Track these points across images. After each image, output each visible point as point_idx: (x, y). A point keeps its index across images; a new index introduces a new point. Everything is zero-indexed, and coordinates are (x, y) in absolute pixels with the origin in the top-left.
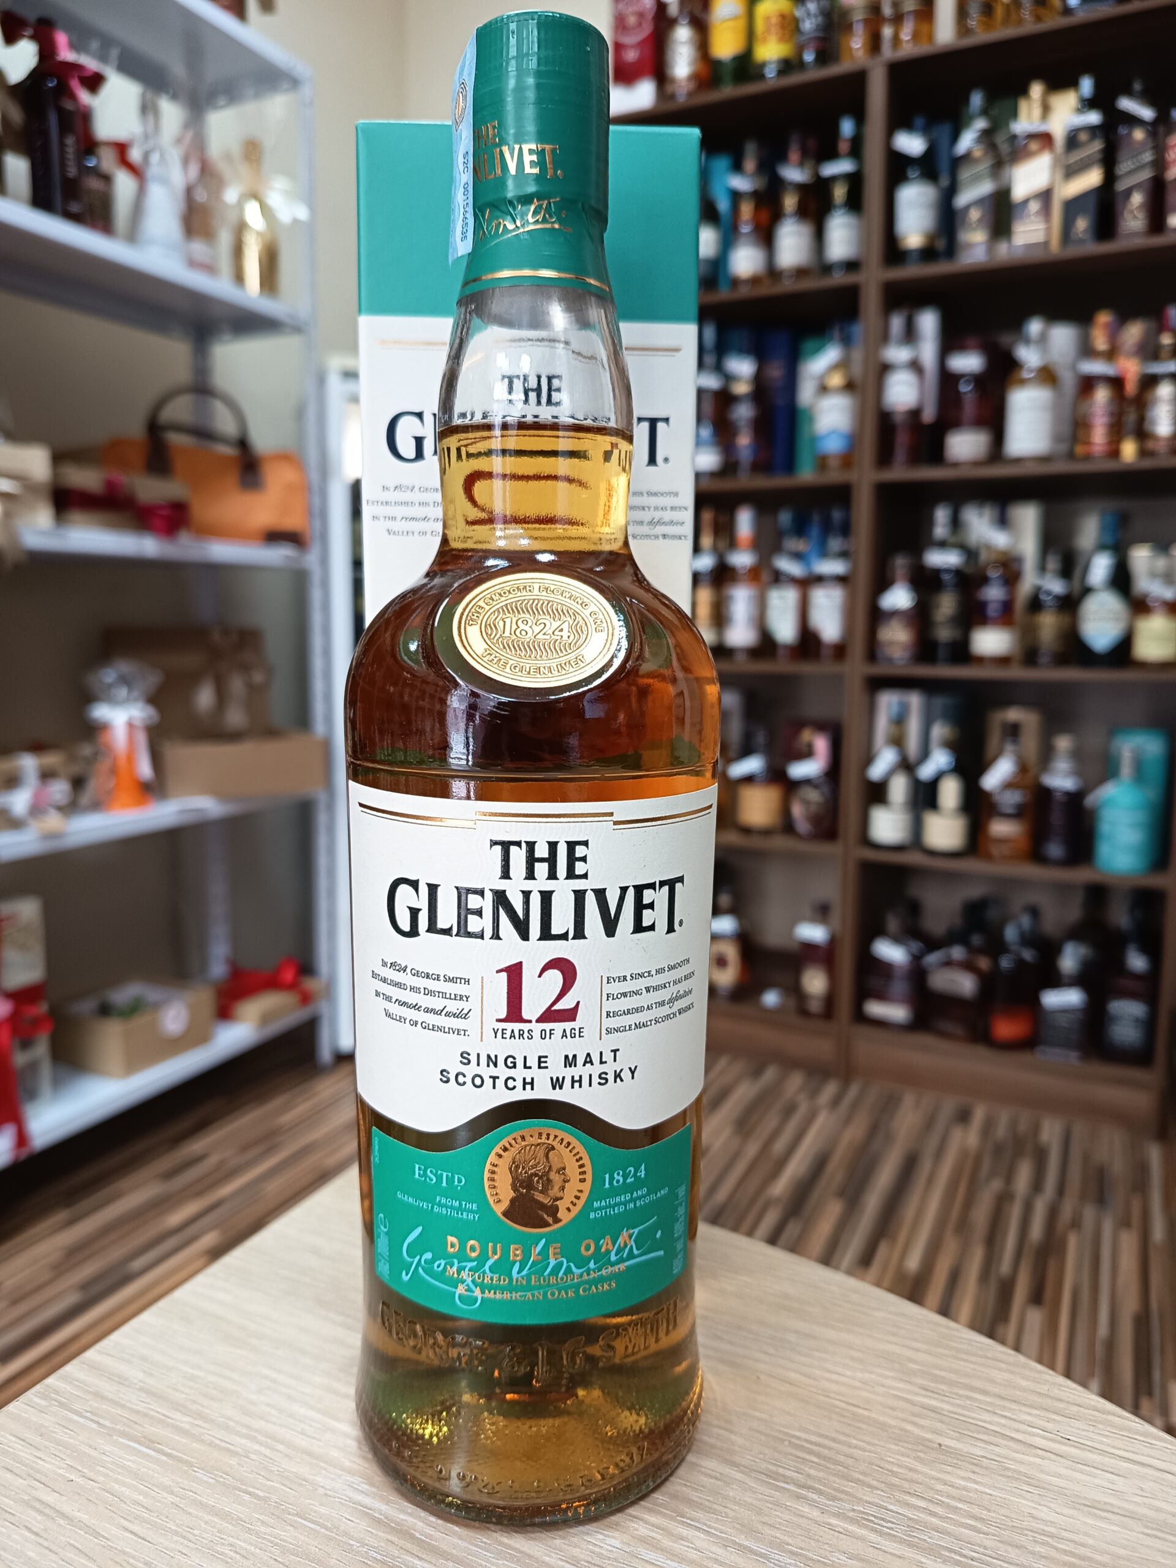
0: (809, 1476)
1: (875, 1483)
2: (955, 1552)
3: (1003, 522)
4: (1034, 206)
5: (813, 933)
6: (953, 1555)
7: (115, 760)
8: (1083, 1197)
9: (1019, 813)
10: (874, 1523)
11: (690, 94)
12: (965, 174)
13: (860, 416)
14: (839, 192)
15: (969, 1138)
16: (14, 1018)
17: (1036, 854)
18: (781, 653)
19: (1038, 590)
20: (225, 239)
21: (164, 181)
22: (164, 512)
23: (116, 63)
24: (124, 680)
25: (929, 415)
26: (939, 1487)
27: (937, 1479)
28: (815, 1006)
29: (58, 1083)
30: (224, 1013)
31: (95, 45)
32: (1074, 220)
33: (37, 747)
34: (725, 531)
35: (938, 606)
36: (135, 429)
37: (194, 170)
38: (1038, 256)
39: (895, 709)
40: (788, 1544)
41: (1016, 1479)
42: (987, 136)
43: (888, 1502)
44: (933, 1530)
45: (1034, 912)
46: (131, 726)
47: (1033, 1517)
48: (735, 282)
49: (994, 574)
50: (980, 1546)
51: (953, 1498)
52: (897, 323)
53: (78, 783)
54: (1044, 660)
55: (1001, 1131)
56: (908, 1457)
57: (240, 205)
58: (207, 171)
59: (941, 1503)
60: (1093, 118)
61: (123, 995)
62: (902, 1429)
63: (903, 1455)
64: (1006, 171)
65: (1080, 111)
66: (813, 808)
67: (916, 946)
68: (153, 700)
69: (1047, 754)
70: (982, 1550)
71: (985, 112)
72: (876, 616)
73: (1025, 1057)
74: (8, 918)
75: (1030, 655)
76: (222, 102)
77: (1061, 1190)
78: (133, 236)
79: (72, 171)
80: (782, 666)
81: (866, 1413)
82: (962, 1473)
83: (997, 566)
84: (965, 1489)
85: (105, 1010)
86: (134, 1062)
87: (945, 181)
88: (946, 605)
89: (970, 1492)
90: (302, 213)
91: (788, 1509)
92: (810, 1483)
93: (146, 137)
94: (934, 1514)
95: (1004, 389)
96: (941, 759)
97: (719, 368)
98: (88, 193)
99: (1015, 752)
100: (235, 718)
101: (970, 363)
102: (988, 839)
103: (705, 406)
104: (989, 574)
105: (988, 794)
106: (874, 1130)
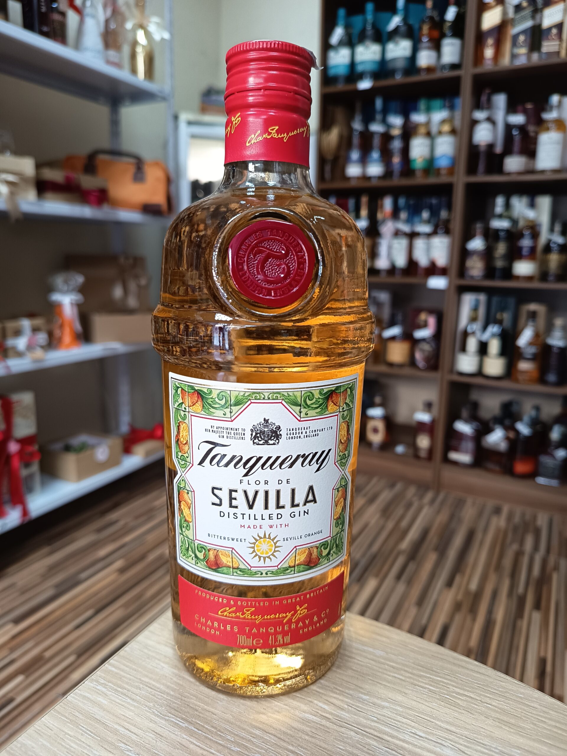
3: (532, 205)
4: (554, 31)
5: (424, 417)
8: (560, 554)
9: (534, 358)
13: (458, 149)
15: (501, 522)
16: (21, 453)
17: (542, 380)
19: (549, 241)
20: (126, 50)
21: (94, 16)
22: (95, 194)
28: (423, 454)
29: (44, 484)
30: (127, 450)
33: (30, 315)
35: (497, 249)
37: (109, 12)
38: (554, 60)
39: (473, 302)
45: (537, 408)
49: (527, 233)
53: (51, 334)
54: (551, 278)
55: (517, 519)
57: (134, 30)
58: (116, 12)
61: (77, 441)
64: (539, 15)
66: (426, 354)
67: (475, 424)
69: (549, 328)
72: (465, 253)
73: (528, 483)
74: (17, 402)
75: (543, 276)
77: (548, 550)
78: (77, 46)
79: (44, 9)
83: (528, 228)
85: (68, 449)
86: (82, 475)
88: (501, 248)
90: (166, 36)
95: (537, 133)
96: (494, 329)
97: (384, 121)
98: (53, 21)
99: (533, 326)
100: (132, 302)
101: (518, 119)
102: (517, 371)
103: (376, 141)
104: (524, 233)
105: (518, 348)
106: (452, 517)
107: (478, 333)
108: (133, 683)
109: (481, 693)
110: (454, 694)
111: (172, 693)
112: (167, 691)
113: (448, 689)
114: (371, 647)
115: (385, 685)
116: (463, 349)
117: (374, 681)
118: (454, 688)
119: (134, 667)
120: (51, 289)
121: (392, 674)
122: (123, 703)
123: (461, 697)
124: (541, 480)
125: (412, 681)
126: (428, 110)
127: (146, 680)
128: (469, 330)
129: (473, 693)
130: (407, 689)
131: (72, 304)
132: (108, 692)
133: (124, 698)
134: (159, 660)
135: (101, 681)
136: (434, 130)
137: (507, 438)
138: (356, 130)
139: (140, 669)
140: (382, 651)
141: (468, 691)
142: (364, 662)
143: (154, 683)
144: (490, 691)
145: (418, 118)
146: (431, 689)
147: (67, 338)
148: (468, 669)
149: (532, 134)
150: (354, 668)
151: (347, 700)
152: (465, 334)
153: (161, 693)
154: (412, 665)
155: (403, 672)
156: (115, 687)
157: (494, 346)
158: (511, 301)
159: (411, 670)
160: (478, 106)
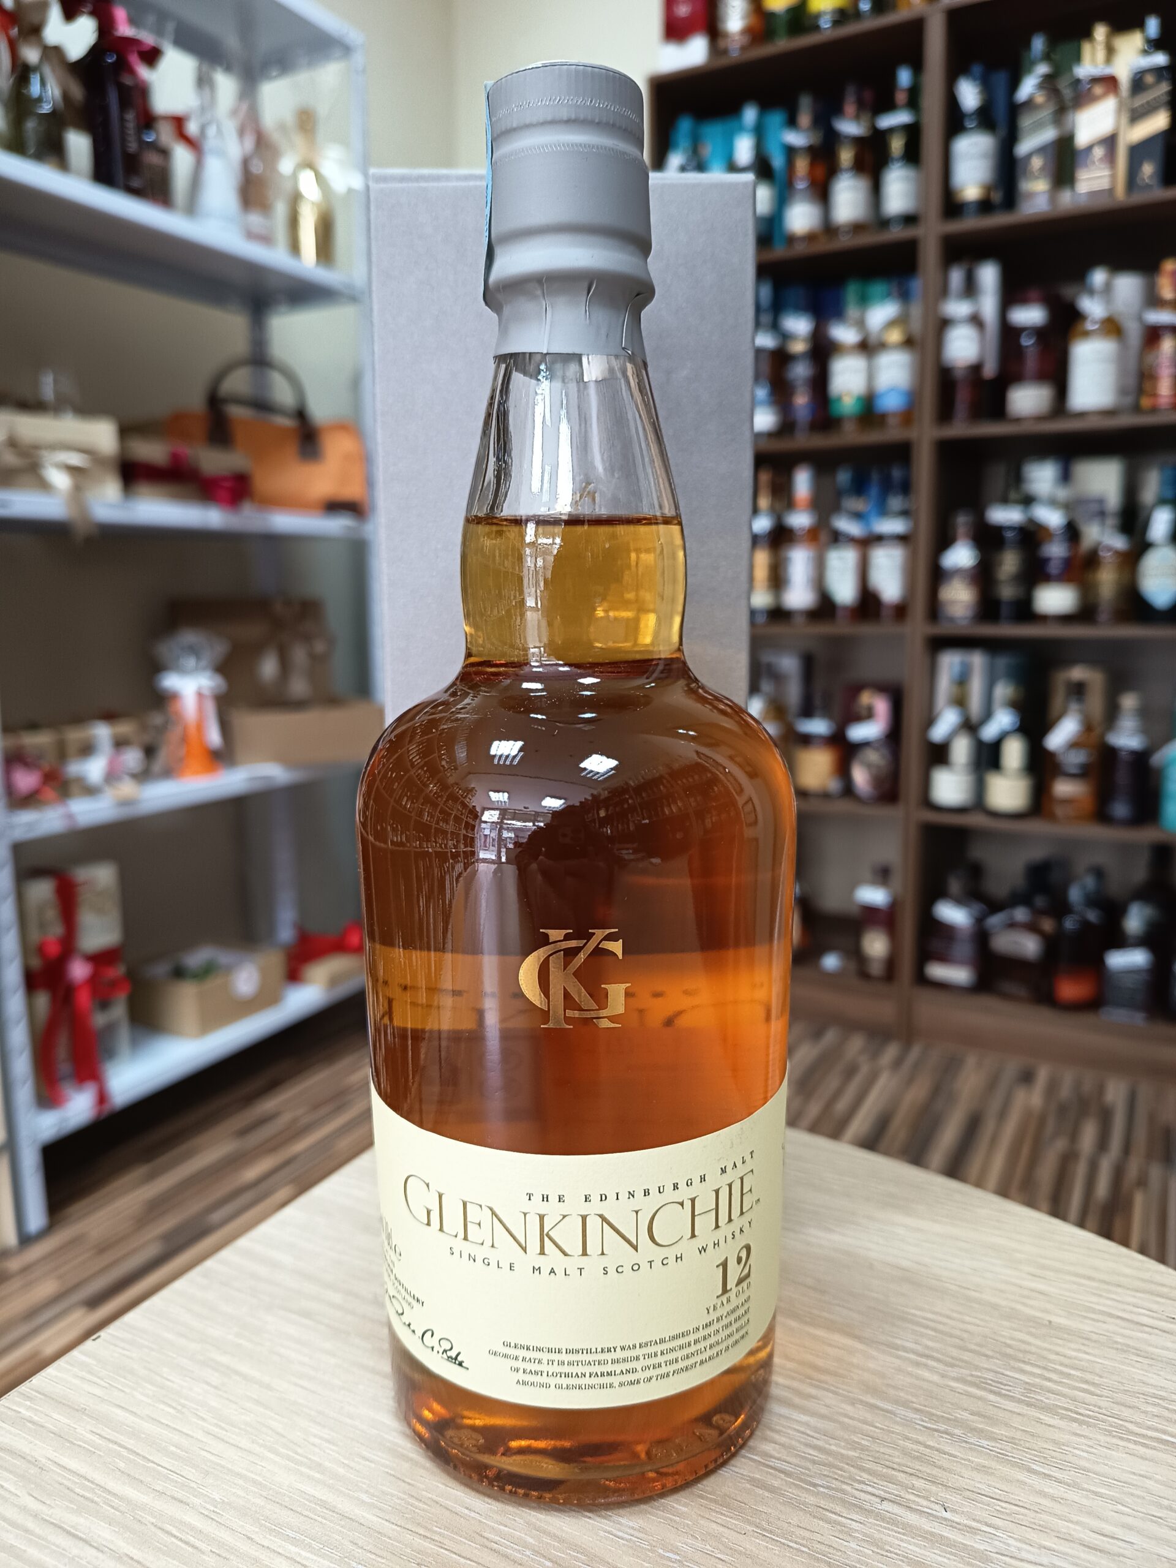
0: (927, 1347)
1: (990, 1353)
2: (1071, 1410)
3: (1067, 477)
4: (1099, 152)
5: (874, 895)
6: (1069, 1413)
7: (185, 729)
8: (1149, 1156)
9: (1084, 773)
10: (992, 1386)
11: (743, 49)
12: (1026, 122)
13: (919, 375)
14: (897, 145)
15: (1033, 1098)
16: (93, 981)
17: (1101, 814)
18: (840, 614)
20: (280, 210)
21: (221, 153)
22: (227, 484)
23: (172, 37)
24: (193, 650)
25: (990, 370)
26: (1053, 1357)
27: (1049, 1350)
28: (876, 969)
29: (136, 1044)
30: (294, 975)
31: (151, 19)
32: (1140, 165)
33: (109, 716)
34: (782, 493)
35: (1000, 564)
36: (195, 401)
37: (249, 143)
38: (1103, 203)
39: (957, 669)
40: (913, 1402)
41: (1125, 1351)
42: (1049, 83)
43: (1004, 1369)
44: (1048, 1392)
45: (1099, 873)
46: (200, 695)
47: (1144, 1383)
48: (791, 239)
50: (1095, 1406)
51: (1066, 1366)
52: (956, 277)
53: (150, 751)
54: (1103, 617)
55: (1065, 1091)
56: (1021, 1331)
57: (294, 176)
58: (262, 142)
59: (1055, 1371)
60: (1160, 59)
61: (196, 958)
62: (1012, 1309)
63: (1015, 1330)
64: (1070, 116)
65: (1145, 52)
66: (876, 771)
67: (978, 907)
68: (222, 668)
69: (1112, 713)
70: (1096, 1409)
71: (1047, 57)
72: (938, 575)
73: (1088, 1019)
74: (86, 884)
75: (1088, 614)
76: (274, 74)
77: (1127, 1148)
78: (192, 208)
79: (133, 146)
80: (842, 627)
81: (977, 1295)
82: (1073, 1346)
84: (1075, 1358)
85: (179, 973)
86: (210, 1022)
87: (1002, 131)
88: (1009, 563)
89: (1080, 1360)
90: (356, 182)
91: (910, 1374)
92: (927, 1352)
93: (203, 109)
94: (1049, 1380)
95: (1067, 342)
96: (1004, 718)
97: (775, 328)
98: (148, 167)
99: (1081, 711)
100: (298, 687)
101: (1031, 315)
102: (1052, 799)
103: (762, 366)
105: (1049, 752)
106: (937, 1091)
116: (946, 759)
120: (160, 666)
124: (1113, 1014)
126: (860, 303)
136: (875, 338)
157: (1014, 752)
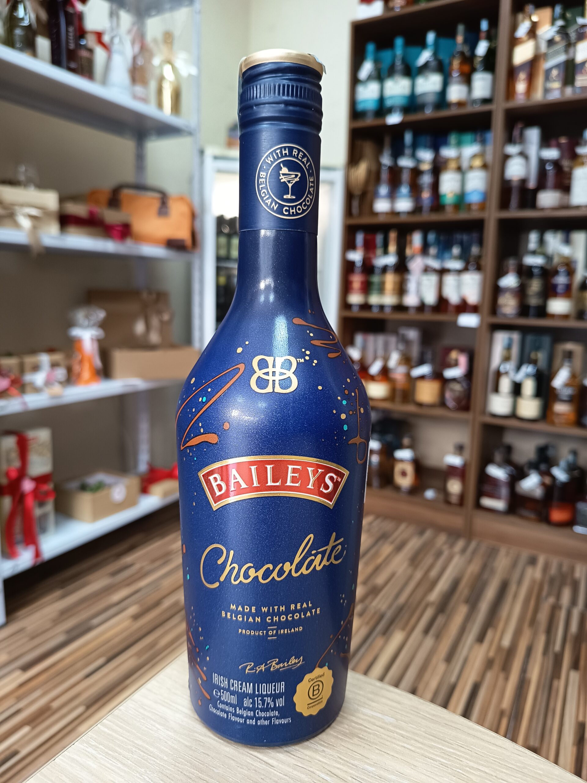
3: (567, 241)
5: (455, 460)
9: (571, 400)
11: (402, 7)
13: (490, 184)
15: (536, 573)
16: (35, 491)
19: (585, 279)
20: (153, 85)
21: (122, 53)
22: (119, 229)
25: (532, 183)
28: (454, 499)
29: (58, 525)
30: (144, 490)
33: (50, 350)
35: (530, 286)
37: (137, 48)
42: (563, 29)
49: (562, 270)
53: (70, 370)
55: (553, 570)
57: (161, 66)
58: (144, 48)
61: (93, 479)
64: (573, 48)
66: (457, 394)
67: (509, 468)
71: (562, 16)
72: (497, 291)
73: (565, 531)
74: (33, 439)
75: (580, 315)
76: (153, 13)
78: (104, 82)
79: (72, 46)
83: (564, 265)
85: (84, 488)
86: (97, 515)
88: (535, 286)
90: (194, 71)
93: (112, 29)
95: (571, 168)
96: (528, 369)
97: (413, 156)
98: (81, 58)
99: (570, 367)
100: (154, 338)
101: (552, 154)
102: (553, 413)
103: (406, 176)
104: (559, 270)
105: (554, 389)
106: (484, 567)
107: (512, 374)
108: (125, 746)
109: (498, 768)
110: (468, 769)
111: (165, 758)
112: (160, 755)
113: (460, 762)
114: (379, 713)
115: (393, 756)
116: (496, 390)
117: (380, 750)
118: (468, 762)
119: (127, 728)
120: (71, 324)
121: (401, 744)
122: (114, 768)
123: (474, 772)
124: (579, 529)
125: (422, 752)
126: (459, 144)
127: (139, 742)
128: (502, 369)
129: (488, 767)
130: (417, 761)
131: (92, 339)
132: (98, 755)
133: (114, 762)
134: (154, 721)
135: (92, 743)
136: (465, 164)
137: (543, 484)
138: (385, 166)
139: (134, 731)
140: (392, 718)
141: (482, 765)
142: (371, 730)
143: (147, 746)
144: (506, 766)
145: (448, 152)
146: (442, 762)
147: (86, 374)
148: (484, 740)
149: (566, 169)
150: (361, 736)
151: (351, 771)
152: (498, 374)
153: (155, 758)
154: (424, 734)
155: (412, 742)
156: (106, 750)
157: (529, 387)
158: (546, 340)
159: (421, 740)
160: (510, 140)
